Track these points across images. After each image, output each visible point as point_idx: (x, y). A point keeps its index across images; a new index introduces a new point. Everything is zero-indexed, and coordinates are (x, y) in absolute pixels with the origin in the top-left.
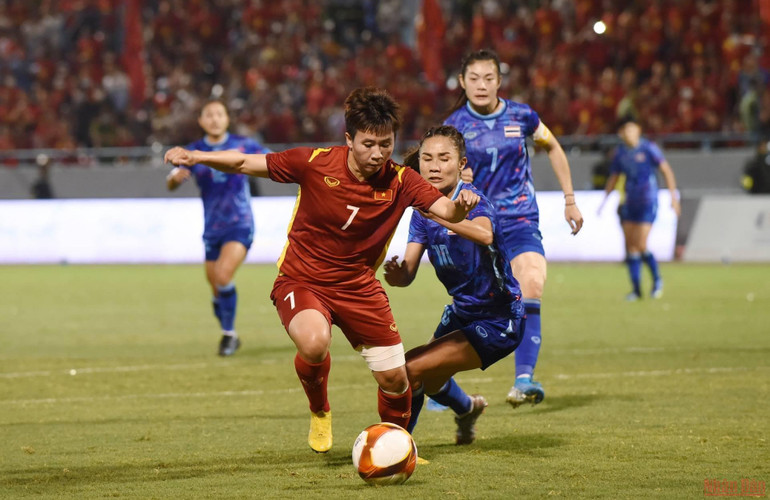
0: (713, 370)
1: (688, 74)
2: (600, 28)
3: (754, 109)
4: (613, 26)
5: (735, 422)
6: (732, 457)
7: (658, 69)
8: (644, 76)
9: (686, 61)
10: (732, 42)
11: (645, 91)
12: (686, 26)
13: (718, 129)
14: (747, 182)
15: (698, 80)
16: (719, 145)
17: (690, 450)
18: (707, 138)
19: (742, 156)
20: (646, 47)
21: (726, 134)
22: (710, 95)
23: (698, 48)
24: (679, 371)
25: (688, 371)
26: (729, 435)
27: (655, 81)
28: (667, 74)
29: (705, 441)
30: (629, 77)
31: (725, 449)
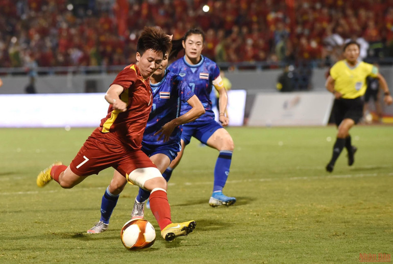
0: (262, 180)
1: (250, 32)
2: (206, 9)
3: (283, 50)
4: (213, 8)
5: (273, 205)
6: (271, 223)
7: (235, 29)
8: (228, 33)
9: (249, 24)
10: (272, 16)
11: (229, 40)
12: (249, 8)
13: (265, 59)
14: (279, 86)
15: (256, 34)
16: (266, 68)
17: (251, 220)
18: (260, 64)
19: (276, 74)
20: (229, 18)
21: (268, 62)
22: (261, 42)
23: (255, 19)
24: (245, 181)
25: (250, 180)
26: (270, 212)
27: (234, 35)
28: (240, 32)
29: (258, 215)
30: (221, 33)
31: (268, 219)
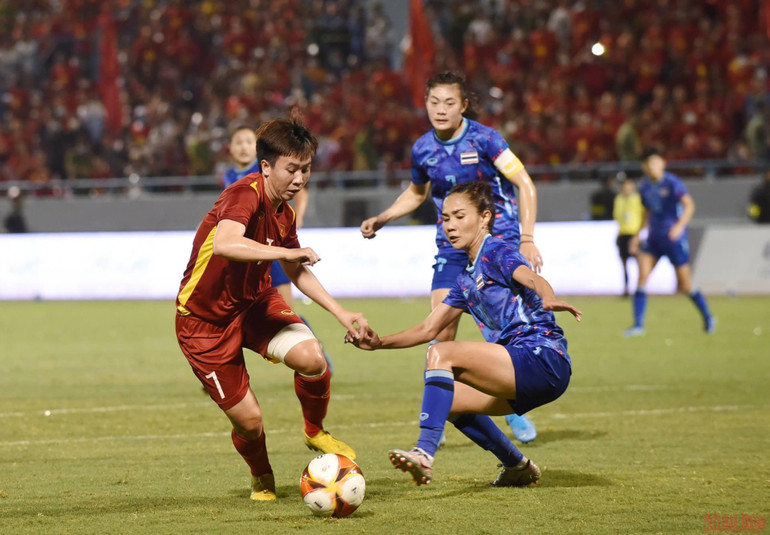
0: (717, 408)
1: (691, 98)
2: (598, 49)
3: (761, 134)
4: (612, 47)
5: (742, 462)
6: (738, 500)
7: (659, 92)
8: (645, 100)
9: (689, 83)
10: (739, 63)
11: (646, 116)
12: (690, 48)
13: (723, 155)
14: (754, 210)
15: (702, 105)
16: (725, 172)
17: (693, 492)
18: (712, 165)
19: (750, 183)
20: (646, 69)
21: (731, 160)
22: (715, 120)
23: (702, 71)
24: (682, 410)
25: (691, 409)
26: (734, 476)
27: (656, 105)
28: (669, 99)
29: (710, 483)
30: (629, 101)
31: (731, 491)
